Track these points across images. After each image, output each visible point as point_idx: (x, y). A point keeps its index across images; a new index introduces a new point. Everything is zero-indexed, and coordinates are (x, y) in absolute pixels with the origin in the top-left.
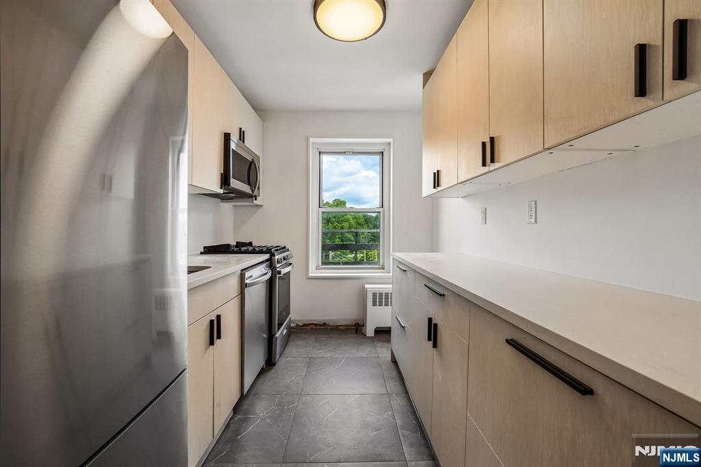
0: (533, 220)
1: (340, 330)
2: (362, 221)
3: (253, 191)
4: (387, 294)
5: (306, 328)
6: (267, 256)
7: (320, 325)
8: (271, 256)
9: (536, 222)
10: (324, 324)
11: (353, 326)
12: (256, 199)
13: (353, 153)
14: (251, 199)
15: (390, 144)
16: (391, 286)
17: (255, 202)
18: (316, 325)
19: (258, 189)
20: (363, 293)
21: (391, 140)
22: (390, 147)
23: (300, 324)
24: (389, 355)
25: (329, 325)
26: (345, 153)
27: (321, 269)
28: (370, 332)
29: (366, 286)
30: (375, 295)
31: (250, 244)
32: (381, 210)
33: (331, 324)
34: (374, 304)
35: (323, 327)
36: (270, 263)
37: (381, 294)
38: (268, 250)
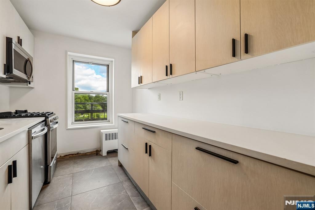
0: (181, 99)
1: (87, 155)
2: (87, 98)
3: (29, 78)
4: (115, 134)
5: (66, 157)
6: (43, 118)
7: (75, 154)
8: (46, 119)
9: (183, 100)
10: (78, 154)
11: (94, 152)
12: (30, 84)
13: (93, 63)
14: (26, 83)
15: (112, 61)
16: (117, 130)
17: (29, 85)
18: (72, 154)
19: (32, 77)
20: (100, 135)
21: (113, 60)
22: (112, 63)
23: (62, 155)
24: (117, 163)
25: (81, 154)
26: (88, 63)
27: (74, 124)
28: (104, 153)
29: (102, 131)
30: (106, 135)
31: (26, 111)
32: (107, 93)
33: (82, 153)
34: (106, 139)
35: (77, 155)
36: (46, 123)
37: (110, 134)
38: (43, 115)
